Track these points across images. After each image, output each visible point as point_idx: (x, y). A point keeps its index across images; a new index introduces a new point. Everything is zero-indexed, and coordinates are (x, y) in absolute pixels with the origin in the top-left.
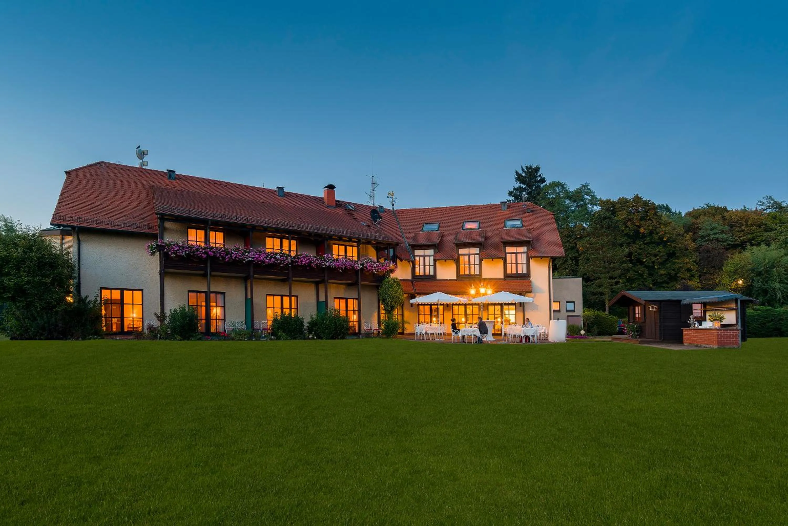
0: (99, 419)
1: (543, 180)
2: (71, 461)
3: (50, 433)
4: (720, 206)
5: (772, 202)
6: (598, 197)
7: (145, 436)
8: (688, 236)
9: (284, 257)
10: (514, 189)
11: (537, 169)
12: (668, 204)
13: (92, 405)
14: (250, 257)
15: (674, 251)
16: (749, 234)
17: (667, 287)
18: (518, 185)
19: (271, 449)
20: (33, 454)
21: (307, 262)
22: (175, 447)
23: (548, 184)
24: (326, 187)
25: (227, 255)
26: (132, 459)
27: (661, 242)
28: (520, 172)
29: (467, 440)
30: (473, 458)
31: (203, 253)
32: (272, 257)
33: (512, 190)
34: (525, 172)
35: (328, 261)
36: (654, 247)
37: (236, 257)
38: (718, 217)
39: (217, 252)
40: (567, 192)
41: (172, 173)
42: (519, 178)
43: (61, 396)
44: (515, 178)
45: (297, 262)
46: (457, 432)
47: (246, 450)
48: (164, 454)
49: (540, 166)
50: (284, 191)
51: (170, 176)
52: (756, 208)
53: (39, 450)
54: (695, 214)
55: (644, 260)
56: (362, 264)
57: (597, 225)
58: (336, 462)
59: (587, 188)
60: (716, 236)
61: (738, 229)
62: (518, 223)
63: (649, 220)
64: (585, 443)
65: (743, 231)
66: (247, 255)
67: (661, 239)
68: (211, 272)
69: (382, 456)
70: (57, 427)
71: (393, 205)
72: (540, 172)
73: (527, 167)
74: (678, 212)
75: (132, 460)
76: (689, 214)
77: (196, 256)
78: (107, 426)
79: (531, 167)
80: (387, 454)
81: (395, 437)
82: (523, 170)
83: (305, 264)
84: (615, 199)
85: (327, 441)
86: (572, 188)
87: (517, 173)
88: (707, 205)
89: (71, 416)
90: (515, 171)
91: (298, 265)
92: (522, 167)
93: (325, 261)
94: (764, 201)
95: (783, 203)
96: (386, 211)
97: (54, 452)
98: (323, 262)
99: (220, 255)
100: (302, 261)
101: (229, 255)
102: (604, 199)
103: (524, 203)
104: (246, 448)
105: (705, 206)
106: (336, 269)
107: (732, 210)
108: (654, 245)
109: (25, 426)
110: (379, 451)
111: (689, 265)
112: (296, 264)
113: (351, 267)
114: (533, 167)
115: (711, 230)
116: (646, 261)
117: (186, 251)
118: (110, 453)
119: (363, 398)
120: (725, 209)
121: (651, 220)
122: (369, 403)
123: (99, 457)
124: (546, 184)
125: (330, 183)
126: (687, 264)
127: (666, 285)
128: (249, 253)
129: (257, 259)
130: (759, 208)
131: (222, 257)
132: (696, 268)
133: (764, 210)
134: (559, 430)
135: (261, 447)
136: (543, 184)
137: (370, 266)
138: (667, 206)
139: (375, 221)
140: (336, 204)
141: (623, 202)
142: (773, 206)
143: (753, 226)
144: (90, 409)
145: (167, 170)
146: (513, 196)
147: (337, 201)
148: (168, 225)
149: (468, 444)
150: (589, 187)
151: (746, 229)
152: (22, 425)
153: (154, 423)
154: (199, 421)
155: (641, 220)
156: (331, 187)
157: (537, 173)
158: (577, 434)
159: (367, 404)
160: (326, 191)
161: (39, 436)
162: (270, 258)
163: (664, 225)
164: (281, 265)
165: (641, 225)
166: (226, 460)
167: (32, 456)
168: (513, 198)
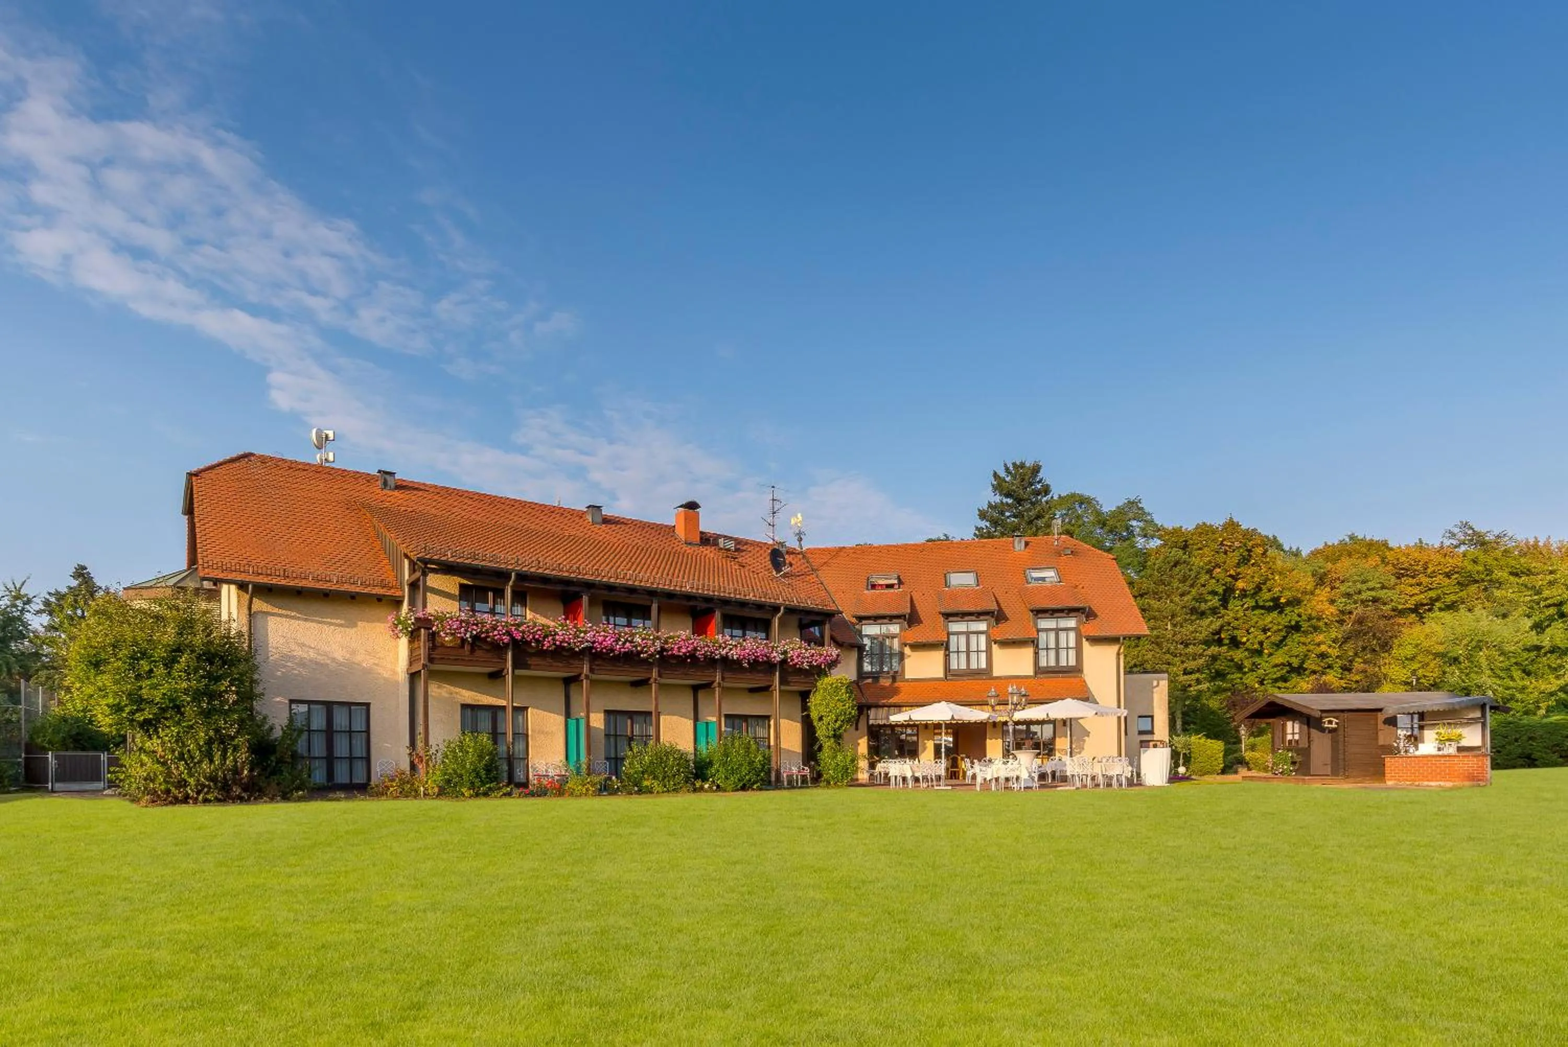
0: (376, 952)
1: (1046, 490)
2: (330, 1030)
3: (287, 977)
4: (1376, 539)
5: (1470, 532)
6: (1159, 522)
7: (465, 985)
8: (1324, 593)
9: (648, 639)
10: (990, 506)
11: (1036, 469)
12: (1276, 535)
13: (362, 925)
14: (587, 641)
15: (1297, 622)
16: (1430, 589)
17: (1285, 688)
18: (997, 499)
19: (708, 1013)
20: (259, 1017)
21: (689, 649)
22: (523, 1007)
23: (1056, 498)
24: (681, 506)
25: (546, 636)
26: (441, 1028)
27: (1277, 606)
28: (1002, 474)
29: (1105, 1000)
30: (1117, 1034)
31: (504, 634)
32: (627, 640)
33: (986, 507)
34: (1010, 473)
35: (725, 648)
36: (1262, 614)
37: (563, 641)
38: (1374, 560)
39: (529, 631)
40: (1098, 513)
41: (388, 477)
42: (1000, 486)
43: (302, 907)
44: (993, 486)
45: (672, 649)
46: (1084, 982)
47: (659, 1015)
48: (503, 1019)
49: (1040, 464)
50: (603, 513)
51: (385, 483)
52: (1442, 543)
53: (270, 1009)
54: (1332, 554)
55: (1244, 639)
56: (785, 653)
57: (1162, 575)
58: (838, 1040)
59: (1138, 506)
60: (1373, 593)
61: (1411, 581)
62: (1050, 574)
63: (1253, 565)
64: (1354, 1007)
65: (1419, 584)
66: (583, 638)
67: (1276, 600)
68: (515, 666)
69: (931, 1029)
70: (299, 967)
71: (800, 540)
72: (1040, 475)
73: (1014, 464)
74: (1294, 549)
75: (442, 1031)
76: (1315, 553)
77: (489, 639)
78: (392, 965)
79: (1022, 466)
80: (940, 1025)
81: (957, 991)
82: (1007, 469)
83: (685, 654)
84: (1189, 526)
85: (818, 998)
86: (1108, 506)
87: (995, 475)
88: (1349, 536)
89: (323, 946)
90: (992, 473)
91: (673, 655)
92: (1005, 465)
93: (720, 646)
94: (1456, 530)
95: (1488, 535)
96: (791, 552)
97: (296, 1014)
98: (716, 650)
99: (534, 637)
100: (679, 648)
101: (550, 638)
102: (1169, 526)
103: (1056, 536)
104: (659, 1012)
105: (1347, 539)
106: (738, 662)
107: (1400, 547)
108: (1263, 611)
109: (240, 963)
110: (923, 1019)
111: (1323, 648)
112: (670, 652)
113: (765, 658)
114: (1027, 465)
115: (1364, 582)
116: (1248, 640)
117: (473, 629)
118: (401, 1017)
119: (889, 914)
120: (1385, 544)
121: (1259, 566)
122: (902, 923)
123: (380, 1024)
124: (1052, 497)
125: (690, 500)
126: (1319, 645)
127: (1284, 685)
128: (585, 632)
129: (601, 644)
130: (1447, 543)
131: (537, 641)
132: (1334, 652)
133: (1456, 547)
134: (1300, 981)
135: (688, 1009)
136: (1045, 496)
137: (798, 656)
138: (1275, 538)
139: (778, 570)
140: (701, 539)
141: (1204, 530)
142: (1472, 540)
143: (1435, 577)
144: (356, 932)
145: (379, 472)
146: (987, 521)
147: (702, 533)
148: (434, 580)
149: (1108, 1007)
150: (1140, 505)
151: (1425, 580)
152: (234, 961)
153: (480, 960)
154: (566, 957)
155: (1238, 565)
156: (692, 506)
157: (1036, 476)
158: (1338, 990)
159: (898, 926)
160: (683, 513)
161: (266, 984)
162: (624, 643)
163: (1280, 573)
164: (642, 656)
165: (1239, 574)
166: (622, 1033)
167: (257, 1019)
168: (988, 524)
